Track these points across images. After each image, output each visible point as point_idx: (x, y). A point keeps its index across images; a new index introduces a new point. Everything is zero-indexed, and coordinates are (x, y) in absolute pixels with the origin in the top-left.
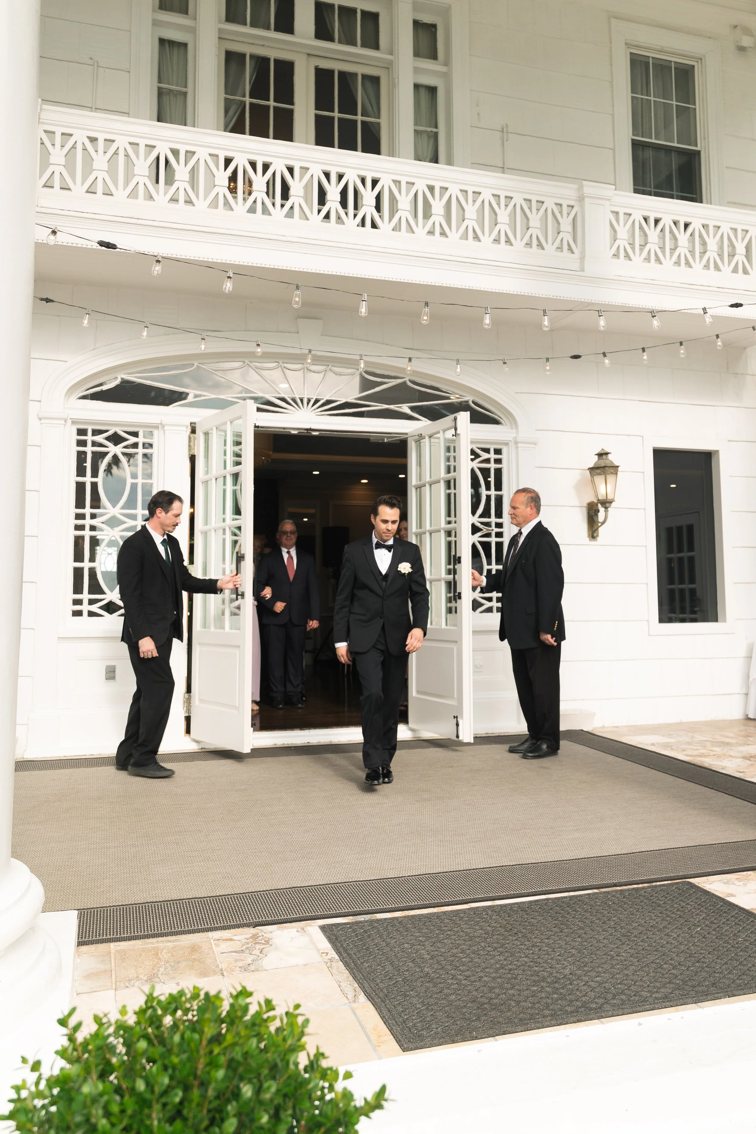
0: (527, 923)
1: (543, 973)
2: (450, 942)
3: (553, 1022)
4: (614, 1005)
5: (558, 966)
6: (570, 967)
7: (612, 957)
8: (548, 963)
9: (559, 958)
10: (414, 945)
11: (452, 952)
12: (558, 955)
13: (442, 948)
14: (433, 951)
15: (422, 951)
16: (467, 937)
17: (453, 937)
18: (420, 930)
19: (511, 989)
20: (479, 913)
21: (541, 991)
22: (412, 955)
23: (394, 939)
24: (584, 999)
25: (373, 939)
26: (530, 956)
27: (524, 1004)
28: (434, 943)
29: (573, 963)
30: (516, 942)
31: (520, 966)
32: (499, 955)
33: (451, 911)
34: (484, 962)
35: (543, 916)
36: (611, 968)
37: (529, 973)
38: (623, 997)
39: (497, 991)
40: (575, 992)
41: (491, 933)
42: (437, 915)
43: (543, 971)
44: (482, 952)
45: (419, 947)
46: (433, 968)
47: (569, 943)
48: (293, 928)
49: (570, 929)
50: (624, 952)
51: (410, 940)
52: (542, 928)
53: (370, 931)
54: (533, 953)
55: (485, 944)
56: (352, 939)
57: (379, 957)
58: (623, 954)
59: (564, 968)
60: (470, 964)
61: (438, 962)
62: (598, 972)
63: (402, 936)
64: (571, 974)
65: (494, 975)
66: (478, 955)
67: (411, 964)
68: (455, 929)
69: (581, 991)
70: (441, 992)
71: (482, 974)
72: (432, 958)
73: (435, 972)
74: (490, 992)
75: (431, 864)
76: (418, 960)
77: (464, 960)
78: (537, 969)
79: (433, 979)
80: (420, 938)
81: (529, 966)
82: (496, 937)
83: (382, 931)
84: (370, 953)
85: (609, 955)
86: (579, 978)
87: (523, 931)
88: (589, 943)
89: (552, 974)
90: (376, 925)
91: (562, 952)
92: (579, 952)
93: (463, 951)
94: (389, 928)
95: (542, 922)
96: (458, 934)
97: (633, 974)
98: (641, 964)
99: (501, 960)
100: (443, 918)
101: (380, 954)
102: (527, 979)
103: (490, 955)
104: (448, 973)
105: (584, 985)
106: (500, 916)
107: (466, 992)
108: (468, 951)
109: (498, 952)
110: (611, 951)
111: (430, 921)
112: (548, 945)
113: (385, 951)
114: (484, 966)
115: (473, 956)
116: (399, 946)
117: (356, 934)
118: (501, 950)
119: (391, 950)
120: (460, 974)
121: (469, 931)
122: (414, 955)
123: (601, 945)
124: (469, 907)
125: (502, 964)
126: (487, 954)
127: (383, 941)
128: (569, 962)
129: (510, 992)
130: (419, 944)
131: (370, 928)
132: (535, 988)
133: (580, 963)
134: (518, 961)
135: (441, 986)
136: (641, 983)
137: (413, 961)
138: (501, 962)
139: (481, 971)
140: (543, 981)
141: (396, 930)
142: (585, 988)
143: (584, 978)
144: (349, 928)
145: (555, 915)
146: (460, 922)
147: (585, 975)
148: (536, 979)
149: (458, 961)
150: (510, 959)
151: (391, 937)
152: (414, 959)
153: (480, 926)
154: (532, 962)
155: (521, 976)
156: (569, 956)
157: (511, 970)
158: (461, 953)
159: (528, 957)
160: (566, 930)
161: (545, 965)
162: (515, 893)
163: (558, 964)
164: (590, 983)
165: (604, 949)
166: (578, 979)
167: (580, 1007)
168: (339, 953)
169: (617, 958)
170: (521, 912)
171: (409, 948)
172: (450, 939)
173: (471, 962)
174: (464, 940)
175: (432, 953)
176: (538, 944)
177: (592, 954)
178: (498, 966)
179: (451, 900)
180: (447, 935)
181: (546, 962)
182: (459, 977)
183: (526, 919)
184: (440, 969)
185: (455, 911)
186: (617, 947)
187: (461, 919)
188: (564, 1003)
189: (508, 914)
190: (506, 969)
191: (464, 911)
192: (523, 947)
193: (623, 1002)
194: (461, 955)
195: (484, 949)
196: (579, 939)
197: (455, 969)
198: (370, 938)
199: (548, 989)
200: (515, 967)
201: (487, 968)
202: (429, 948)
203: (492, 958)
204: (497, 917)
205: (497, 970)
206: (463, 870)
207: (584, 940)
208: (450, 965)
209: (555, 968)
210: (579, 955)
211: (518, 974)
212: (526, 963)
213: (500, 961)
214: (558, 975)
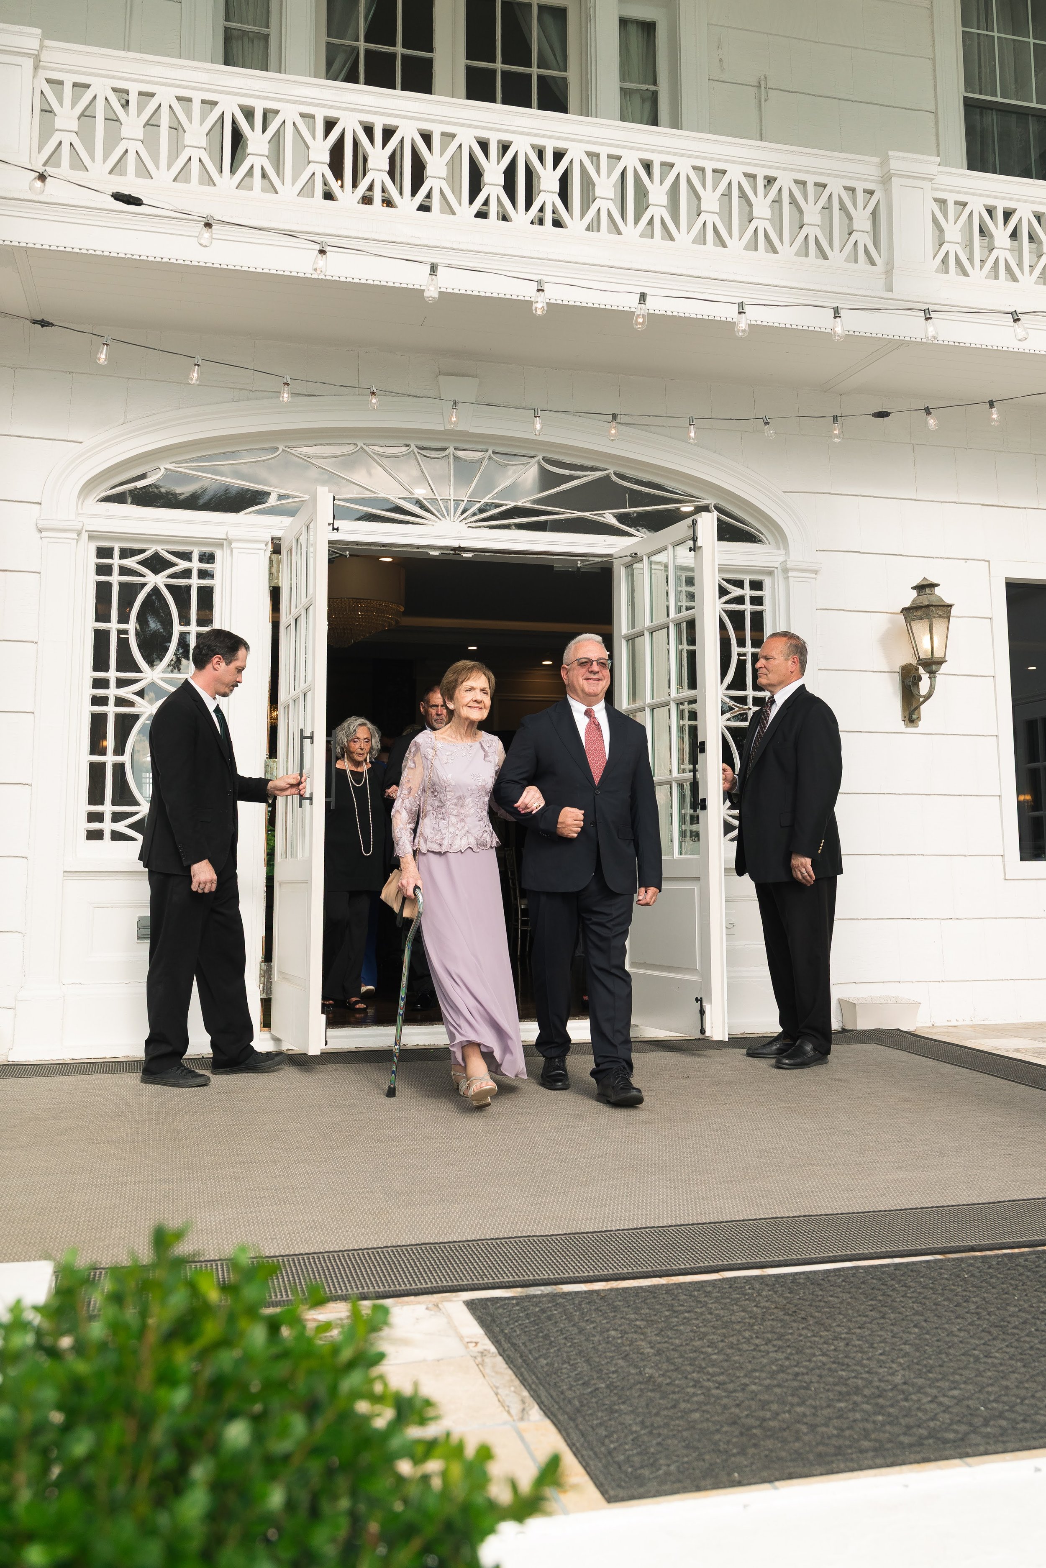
0: (822, 1304)
1: (855, 1380)
2: (689, 1328)
3: (879, 1461)
4: (987, 1436)
5: (881, 1370)
6: (903, 1372)
7: (977, 1360)
8: (864, 1366)
9: (882, 1358)
10: (626, 1333)
11: (693, 1346)
12: (881, 1354)
13: (675, 1338)
14: (659, 1343)
15: (641, 1343)
16: (719, 1323)
17: (694, 1322)
18: (637, 1310)
19: (799, 1404)
20: (739, 1285)
21: (853, 1410)
22: (623, 1348)
23: (593, 1322)
24: (932, 1424)
25: (556, 1323)
26: (832, 1354)
27: (824, 1429)
28: (662, 1330)
29: (908, 1366)
30: (806, 1331)
31: (813, 1369)
32: (776, 1351)
33: (690, 1283)
34: (750, 1362)
35: (849, 1293)
36: (976, 1376)
37: (831, 1380)
38: (1004, 1423)
39: (774, 1407)
40: (914, 1413)
41: (760, 1316)
42: (667, 1288)
43: (855, 1377)
44: (745, 1347)
45: (635, 1336)
46: (660, 1369)
47: (898, 1335)
48: (419, 1303)
49: (899, 1313)
50: (997, 1352)
51: (620, 1325)
52: (850, 1312)
53: (551, 1311)
54: (835, 1350)
55: (749, 1333)
56: (520, 1322)
57: (566, 1349)
58: (997, 1355)
59: (893, 1374)
60: (725, 1364)
61: (668, 1360)
62: (953, 1382)
63: (606, 1318)
64: (905, 1383)
65: (768, 1382)
66: (739, 1350)
67: (621, 1363)
68: (699, 1310)
69: (925, 1411)
70: (674, 1407)
71: (746, 1380)
72: (659, 1353)
73: (663, 1375)
74: (763, 1409)
75: (655, 1214)
76: (635, 1356)
77: (714, 1357)
78: (844, 1373)
79: (660, 1386)
80: (638, 1323)
81: (830, 1370)
82: (769, 1323)
83: (571, 1311)
84: (550, 1344)
85: (970, 1356)
86: (920, 1390)
87: (817, 1314)
88: (934, 1335)
89: (871, 1382)
90: (561, 1300)
91: (887, 1349)
92: (917, 1350)
93: (712, 1344)
94: (583, 1306)
95: (849, 1302)
96: (704, 1317)
97: (1017, 1387)
98: (1030, 1370)
99: (780, 1360)
100: (676, 1292)
101: (569, 1344)
102: (828, 1390)
103: (760, 1351)
104: (686, 1378)
105: (931, 1402)
106: (776, 1292)
107: (719, 1409)
108: (721, 1345)
109: (774, 1346)
110: (974, 1349)
111: (654, 1297)
112: (860, 1338)
113: (575, 1341)
114: (750, 1367)
115: (729, 1351)
116: (601, 1333)
117: (527, 1314)
118: (779, 1343)
119: (587, 1340)
120: (708, 1380)
121: (722, 1313)
122: (627, 1348)
123: (956, 1340)
124: (721, 1277)
125: (782, 1366)
126: (754, 1350)
127: (574, 1325)
128: (900, 1364)
129: (799, 1409)
130: (636, 1332)
131: (550, 1305)
132: (842, 1405)
133: (920, 1367)
134: (809, 1361)
135: (675, 1397)
136: (1033, 1401)
137: (625, 1357)
138: (780, 1362)
139: (746, 1376)
140: (856, 1394)
141: (595, 1309)
142: (933, 1406)
143: (929, 1391)
144: (514, 1306)
145: (870, 1291)
146: (706, 1299)
147: (930, 1386)
148: (844, 1389)
149: (704, 1359)
150: (796, 1357)
151: (587, 1321)
152: (627, 1355)
153: (741, 1306)
154: (834, 1363)
155: (816, 1385)
156: (900, 1355)
157: (797, 1374)
158: (709, 1346)
159: (828, 1355)
160: (892, 1316)
161: (858, 1368)
162: (799, 1257)
163: (881, 1367)
164: (942, 1399)
165: (961, 1345)
166: (919, 1392)
167: (927, 1438)
168: (496, 1342)
169: (985, 1360)
170: (811, 1287)
171: (618, 1338)
172: (690, 1325)
173: (726, 1361)
174: (713, 1327)
175: (658, 1346)
176: (843, 1336)
177: (940, 1353)
178: (774, 1368)
179: (689, 1266)
180: (685, 1318)
181: (859, 1363)
182: (707, 1384)
183: (820, 1298)
184: (672, 1370)
185: (696, 1282)
186: (984, 1344)
187: (708, 1294)
188: (897, 1430)
189: (790, 1288)
190: (788, 1374)
191: (713, 1283)
192: (817, 1339)
193: (1004, 1432)
194: (709, 1350)
195: (748, 1341)
196: (916, 1330)
197: (699, 1372)
198: (550, 1320)
199: (866, 1407)
200: (805, 1371)
201: (755, 1370)
202: (654, 1338)
203: (763, 1356)
204: (770, 1293)
205: (773, 1375)
206: (710, 1223)
207: (924, 1332)
208: (690, 1364)
209: (877, 1373)
210: (918, 1354)
211: (811, 1382)
212: (824, 1364)
213: (777, 1360)
214: (882, 1385)
